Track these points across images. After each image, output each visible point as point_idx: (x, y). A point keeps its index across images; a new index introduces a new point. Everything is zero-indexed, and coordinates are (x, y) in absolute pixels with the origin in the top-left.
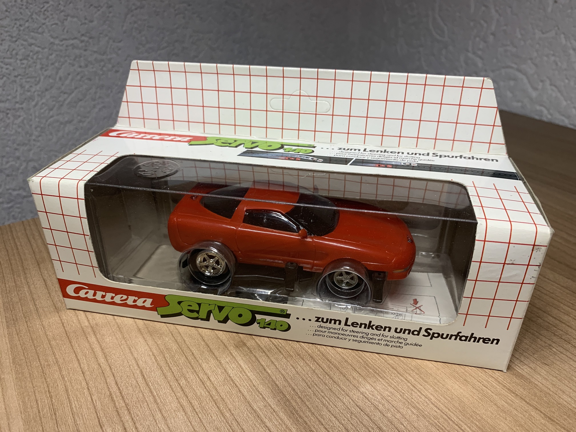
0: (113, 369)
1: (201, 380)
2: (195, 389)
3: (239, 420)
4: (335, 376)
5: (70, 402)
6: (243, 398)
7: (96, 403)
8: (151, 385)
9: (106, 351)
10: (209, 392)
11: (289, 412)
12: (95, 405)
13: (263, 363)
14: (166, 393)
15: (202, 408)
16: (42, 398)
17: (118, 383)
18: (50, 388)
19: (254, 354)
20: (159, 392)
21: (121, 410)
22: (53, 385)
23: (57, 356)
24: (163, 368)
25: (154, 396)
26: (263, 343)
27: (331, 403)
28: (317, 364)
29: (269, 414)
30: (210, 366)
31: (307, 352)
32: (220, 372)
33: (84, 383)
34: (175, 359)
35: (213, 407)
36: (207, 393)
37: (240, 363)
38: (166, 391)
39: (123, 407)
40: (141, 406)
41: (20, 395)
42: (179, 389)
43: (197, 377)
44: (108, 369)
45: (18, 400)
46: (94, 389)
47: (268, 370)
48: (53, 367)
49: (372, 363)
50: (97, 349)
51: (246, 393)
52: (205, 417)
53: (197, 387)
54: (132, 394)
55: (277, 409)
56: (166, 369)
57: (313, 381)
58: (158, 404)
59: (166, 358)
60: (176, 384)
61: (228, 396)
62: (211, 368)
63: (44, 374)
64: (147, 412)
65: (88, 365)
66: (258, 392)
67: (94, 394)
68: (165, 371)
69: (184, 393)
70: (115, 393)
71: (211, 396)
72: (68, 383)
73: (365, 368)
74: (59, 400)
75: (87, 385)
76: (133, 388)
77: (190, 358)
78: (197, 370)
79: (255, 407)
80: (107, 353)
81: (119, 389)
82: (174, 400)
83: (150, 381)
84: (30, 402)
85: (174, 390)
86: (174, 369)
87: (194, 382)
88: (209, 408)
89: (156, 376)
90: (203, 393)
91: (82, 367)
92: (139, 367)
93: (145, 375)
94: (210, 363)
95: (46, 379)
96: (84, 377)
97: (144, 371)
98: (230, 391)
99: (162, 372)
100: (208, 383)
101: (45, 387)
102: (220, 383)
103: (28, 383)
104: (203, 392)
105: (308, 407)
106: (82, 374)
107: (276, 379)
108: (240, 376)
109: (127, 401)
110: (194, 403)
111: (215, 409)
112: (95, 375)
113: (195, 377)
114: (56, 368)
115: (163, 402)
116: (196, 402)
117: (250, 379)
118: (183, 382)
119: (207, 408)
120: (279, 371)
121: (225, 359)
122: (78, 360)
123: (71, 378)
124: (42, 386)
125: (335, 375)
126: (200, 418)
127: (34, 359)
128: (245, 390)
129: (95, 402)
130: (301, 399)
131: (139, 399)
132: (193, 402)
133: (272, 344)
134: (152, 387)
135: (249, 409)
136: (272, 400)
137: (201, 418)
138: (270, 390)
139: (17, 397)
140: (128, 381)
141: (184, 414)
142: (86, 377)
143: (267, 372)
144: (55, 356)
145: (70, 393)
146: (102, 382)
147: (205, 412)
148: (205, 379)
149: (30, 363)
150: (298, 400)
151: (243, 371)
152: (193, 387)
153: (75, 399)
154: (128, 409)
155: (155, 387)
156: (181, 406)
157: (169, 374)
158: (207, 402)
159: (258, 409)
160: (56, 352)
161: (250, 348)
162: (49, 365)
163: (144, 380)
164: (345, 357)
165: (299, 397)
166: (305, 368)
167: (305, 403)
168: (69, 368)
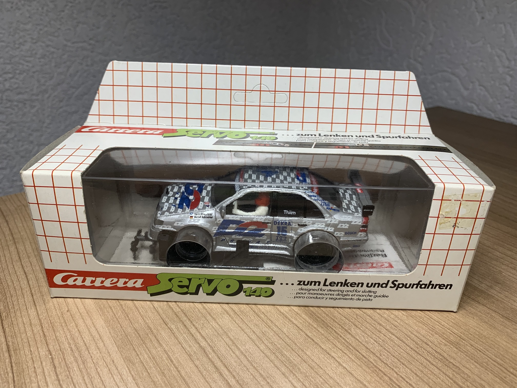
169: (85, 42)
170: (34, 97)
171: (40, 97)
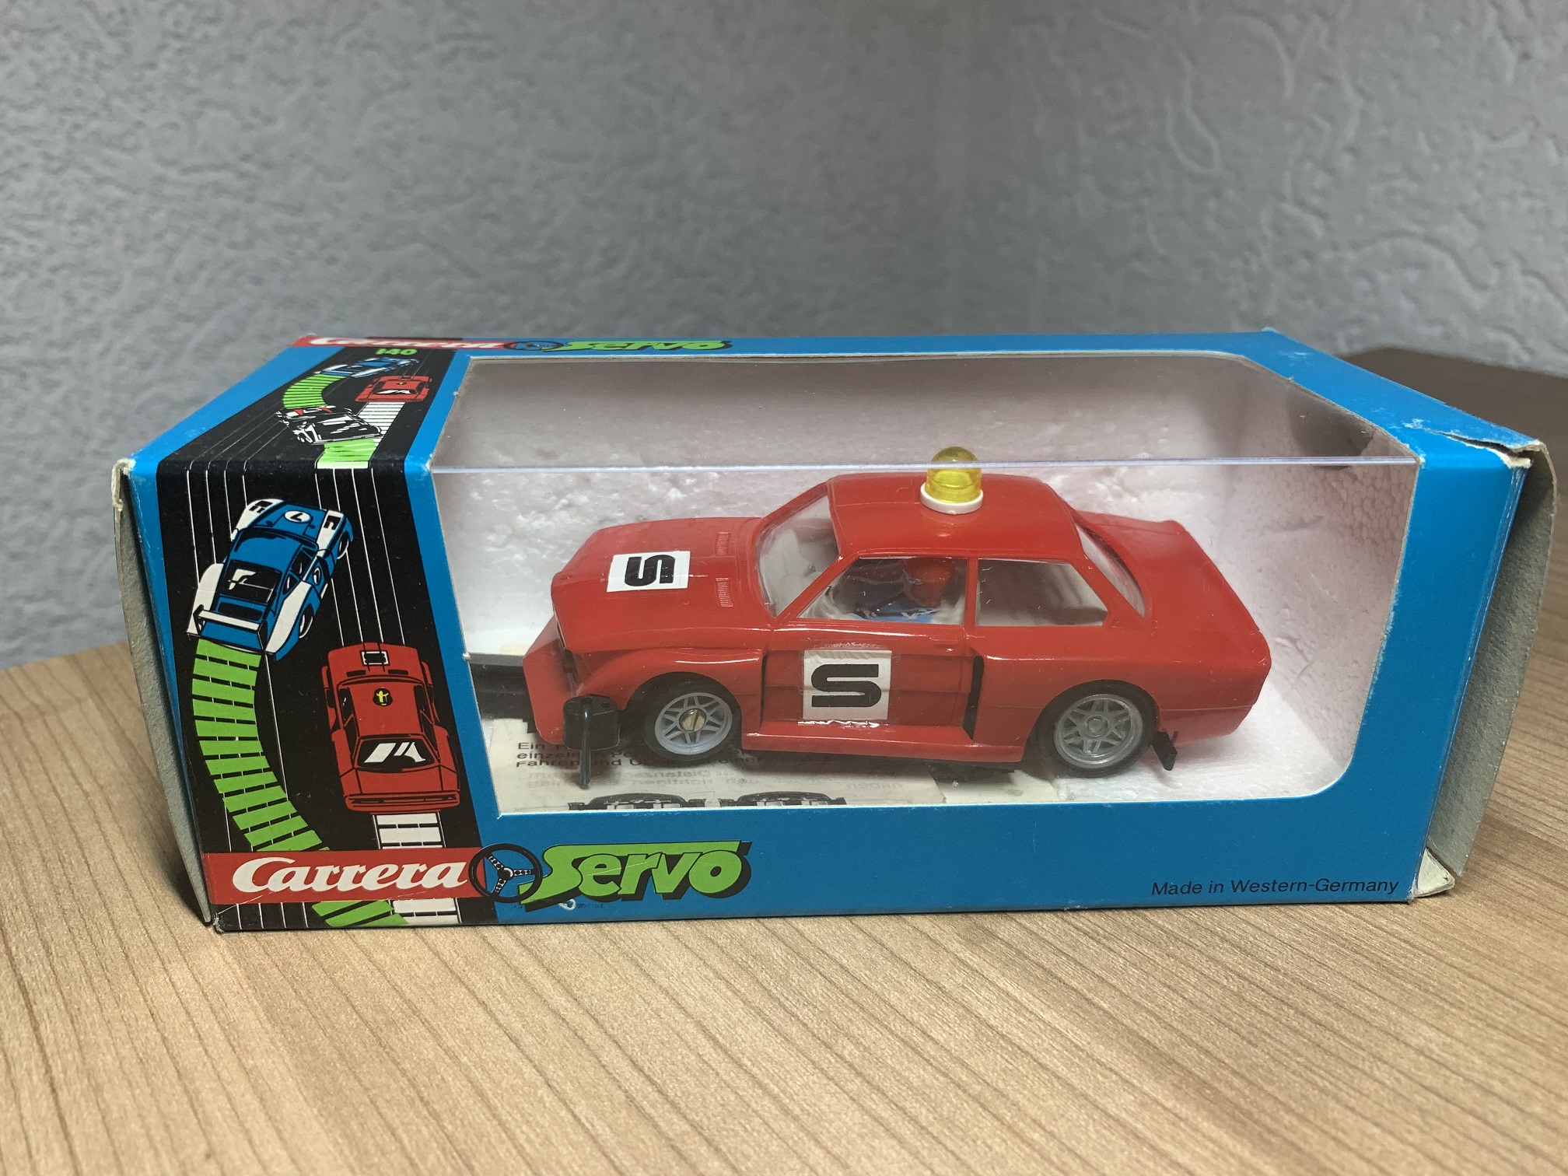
0: (607, 1025)
1: (902, 1040)
2: (898, 1067)
3: (1081, 1150)
4: (1310, 1009)
5: (506, 1130)
6: (1061, 1084)
7: (593, 1126)
8: (749, 1064)
9: (562, 972)
10: (946, 1075)
11: (1225, 1116)
12: (593, 1133)
13: (1074, 984)
14: (806, 1084)
15: (948, 1122)
16: (406, 1120)
17: (640, 1063)
18: (423, 1089)
19: (1032, 958)
20: (786, 1083)
21: (684, 1142)
22: (429, 1079)
23: (409, 995)
24: (768, 1013)
25: (775, 1098)
26: (1045, 926)
27: (1340, 1084)
28: (1239, 976)
29: (1167, 1127)
30: (914, 999)
31: (1192, 946)
32: (952, 1016)
33: (528, 1070)
34: (794, 984)
35: (980, 1118)
36: (942, 1079)
37: (1001, 985)
38: (805, 1078)
39: (688, 1134)
40: (745, 1127)
41: (330, 1114)
42: (845, 1071)
43: (885, 1032)
44: (591, 1026)
45: (327, 1132)
46: (568, 1087)
47: (1096, 1000)
48: (407, 1027)
49: (1402, 967)
50: (532, 969)
51: (1062, 1070)
52: (966, 1148)
53: (901, 1064)
54: (702, 1095)
55: (1183, 1111)
56: (778, 1017)
57: (1251, 1025)
58: (796, 1119)
59: (765, 984)
60: (828, 1056)
61: (1013, 1083)
62: (920, 1005)
63: (385, 1047)
64: (775, 1147)
65: (521, 1016)
66: (1101, 1065)
67: (575, 1099)
68: (778, 1022)
69: (868, 1082)
70: (643, 1092)
71: (959, 1086)
72: (477, 1074)
73: (1388, 979)
74: (466, 1122)
75: (541, 1075)
76: (694, 1076)
77: (841, 979)
78: (877, 1011)
79: (1113, 1110)
80: (568, 980)
81: (653, 1083)
82: (845, 1105)
83: (743, 1054)
84: (369, 1134)
85: (832, 1074)
86: (804, 1013)
87: (883, 1046)
88: (968, 1121)
89: (755, 1038)
90: (928, 1078)
91: (501, 1022)
92: (688, 1015)
93: (718, 1036)
94: (908, 990)
95: (399, 1064)
96: (522, 1051)
97: (708, 1023)
98: (1010, 1067)
99: (769, 1023)
100: (930, 1048)
101: (404, 1087)
102: (967, 1044)
103: (341, 1078)
104: (926, 1076)
105: (1276, 1098)
106: (511, 1044)
107: (1138, 1025)
108: (1020, 1022)
109: (692, 1116)
110: (913, 1110)
111: (988, 1123)
112: (553, 1044)
113: (881, 1033)
114: (418, 1029)
115: (811, 1111)
116: (918, 1106)
117: (1055, 1029)
118: (849, 1050)
119: (963, 1120)
120: (1134, 1002)
121: (951, 978)
122: (482, 1003)
123: (479, 1057)
124: (394, 1086)
125: (1307, 1003)
126: (952, 1152)
127: (334, 1005)
128: (1055, 1060)
129: (587, 1125)
130: (1243, 1077)
131: (730, 1108)
132: (907, 1105)
133: (1072, 928)
134: (755, 1070)
135: (1095, 1117)
136: (1155, 1085)
137: (957, 1151)
138: (1134, 1057)
139: (320, 1123)
140: (670, 1058)
141: (894, 1142)
142: (528, 1052)
143: (1100, 1008)
144: (401, 995)
145: (495, 1100)
146: (587, 1064)
147: (960, 1133)
148: (918, 1039)
149: (327, 1017)
150: (1236, 1082)
151: (1021, 1007)
152: (889, 1062)
153: (518, 1117)
154: (707, 1140)
155: (767, 1070)
156: (876, 1120)
157: (794, 1030)
158: (951, 1102)
159: (1124, 1115)
160: (399, 984)
161: (1011, 943)
162: (391, 1023)
163: (719, 1050)
164: (1311, 953)
165: (1234, 1072)
166: (1207, 990)
167: (1261, 1089)
168: (462, 1026)
169: (225, 166)
170: (55, 354)
171: (73, 353)
